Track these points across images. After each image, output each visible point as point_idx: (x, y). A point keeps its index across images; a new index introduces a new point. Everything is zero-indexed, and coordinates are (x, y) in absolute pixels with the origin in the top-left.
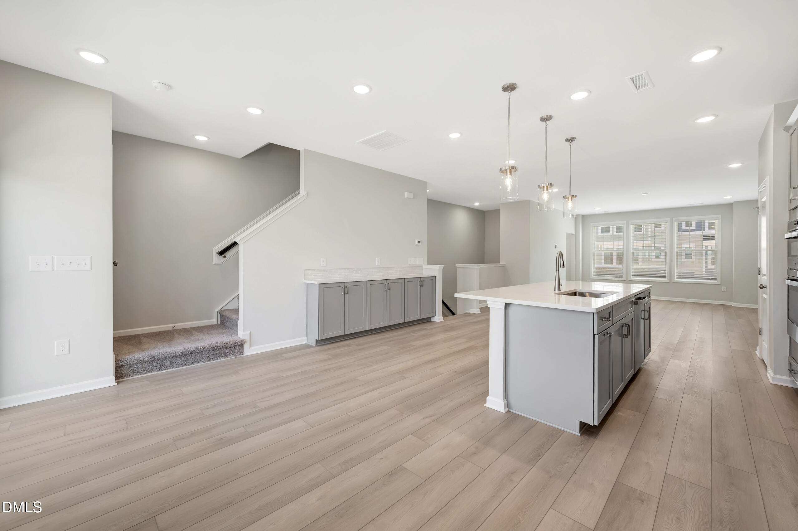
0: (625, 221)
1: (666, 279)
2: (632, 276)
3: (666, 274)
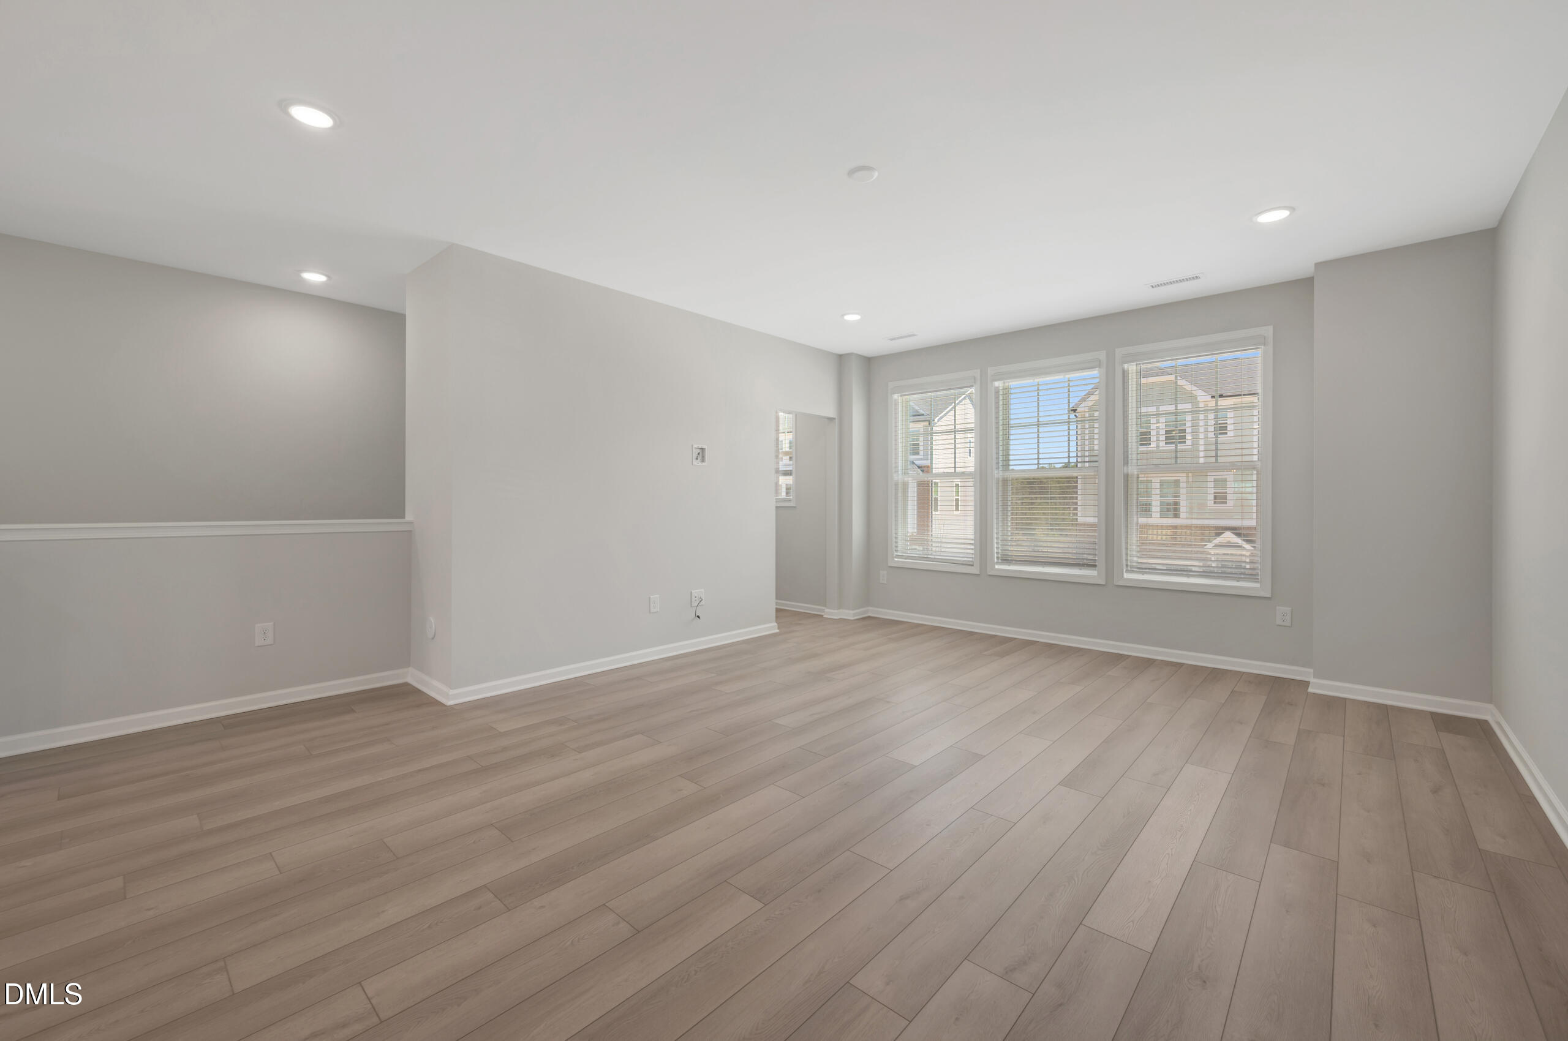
0: (979, 371)
1: (1096, 574)
2: (998, 559)
3: (1097, 554)
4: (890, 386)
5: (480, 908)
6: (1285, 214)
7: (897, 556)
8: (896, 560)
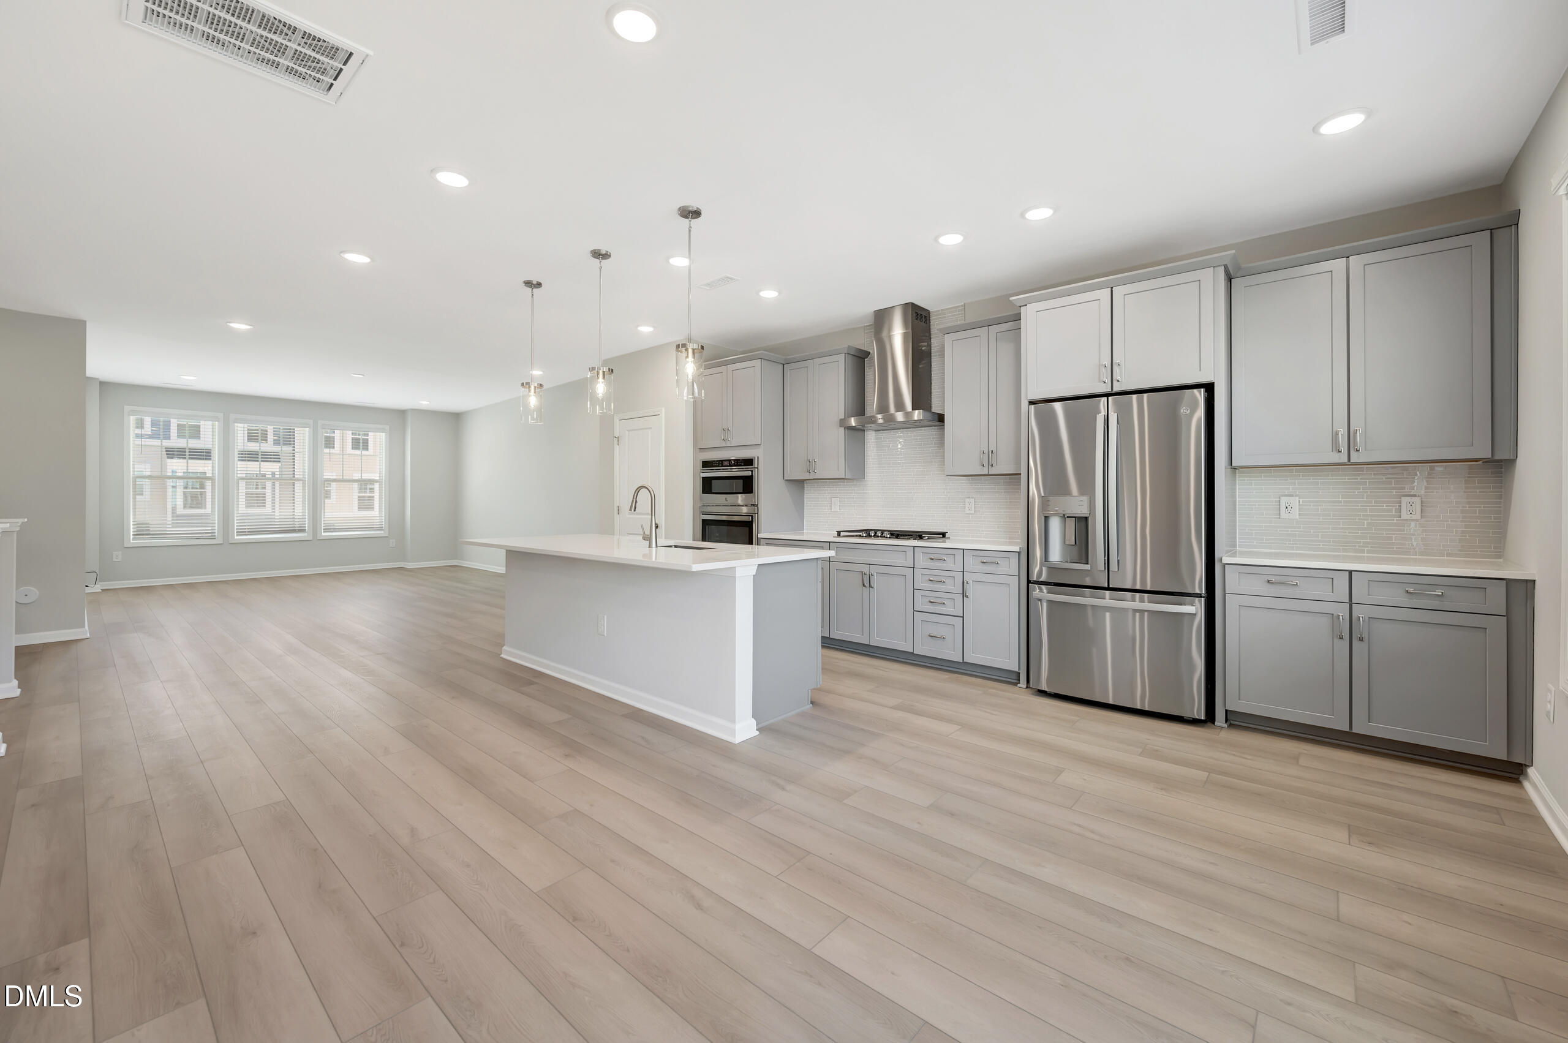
0: (222, 414)
1: (306, 534)
2: (237, 532)
3: (305, 524)
4: (127, 408)
7: (134, 539)
8: (132, 541)
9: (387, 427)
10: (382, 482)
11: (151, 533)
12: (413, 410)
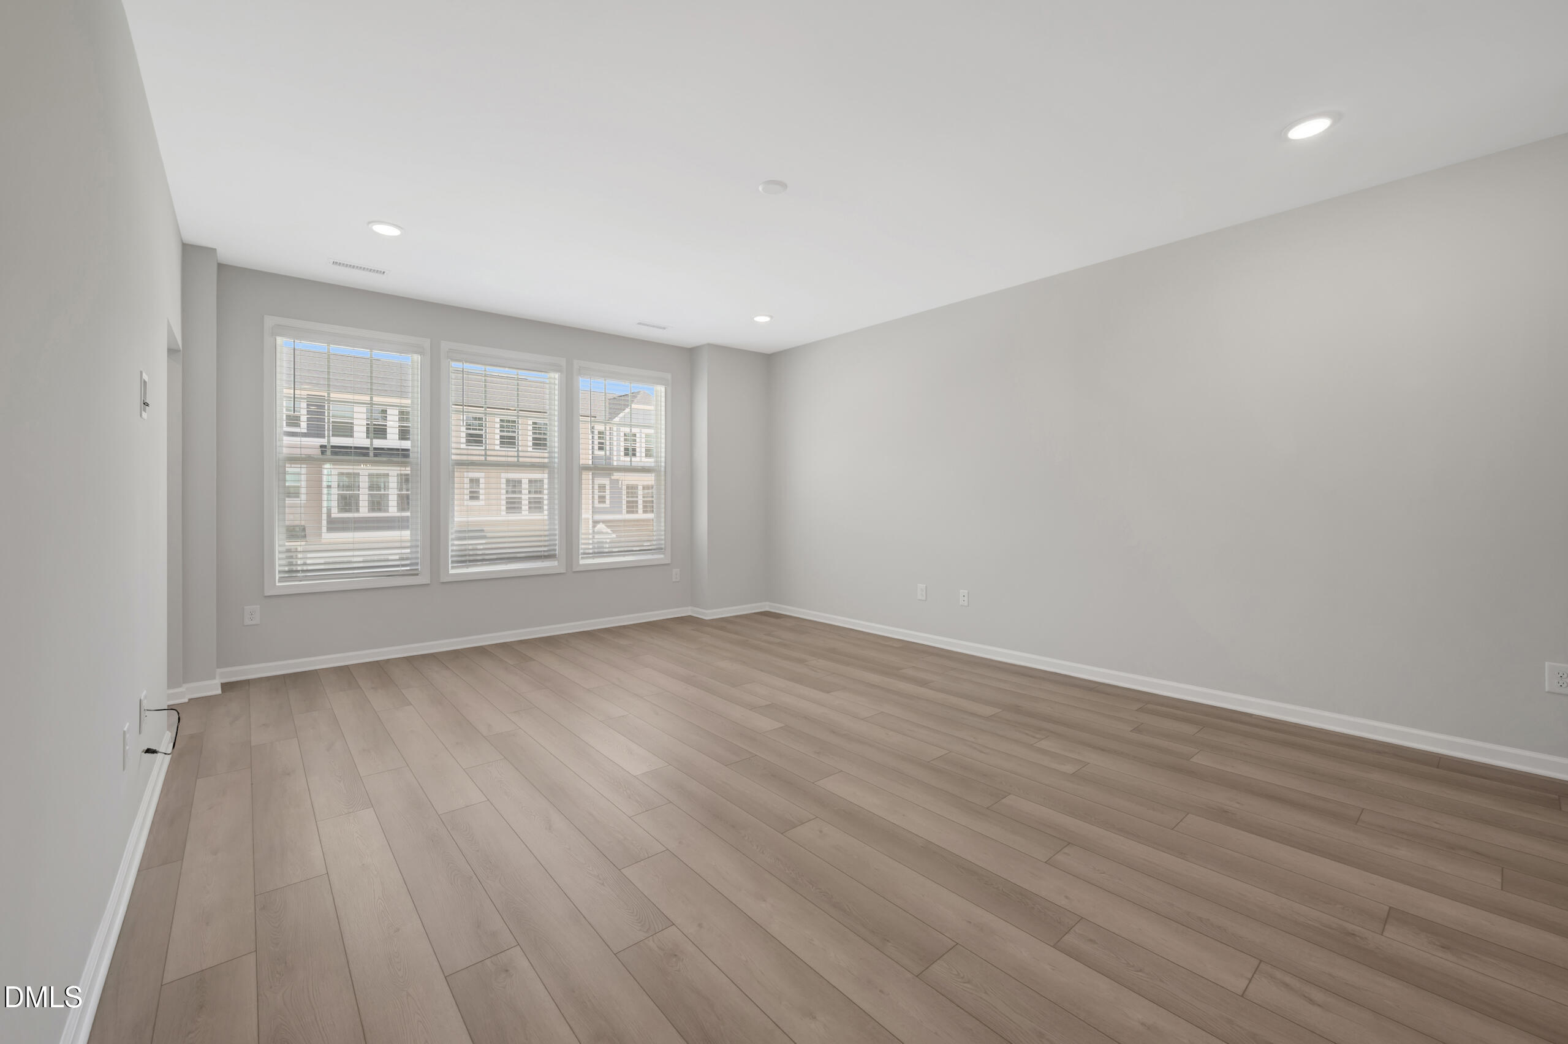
0: (428, 341)
1: (556, 563)
2: (453, 562)
3: (555, 545)
4: (270, 321)
5: (1091, 940)
6: (767, 319)
7: (281, 580)
8: (280, 585)
9: (669, 376)
10: (660, 471)
11: (310, 568)
12: (710, 345)
